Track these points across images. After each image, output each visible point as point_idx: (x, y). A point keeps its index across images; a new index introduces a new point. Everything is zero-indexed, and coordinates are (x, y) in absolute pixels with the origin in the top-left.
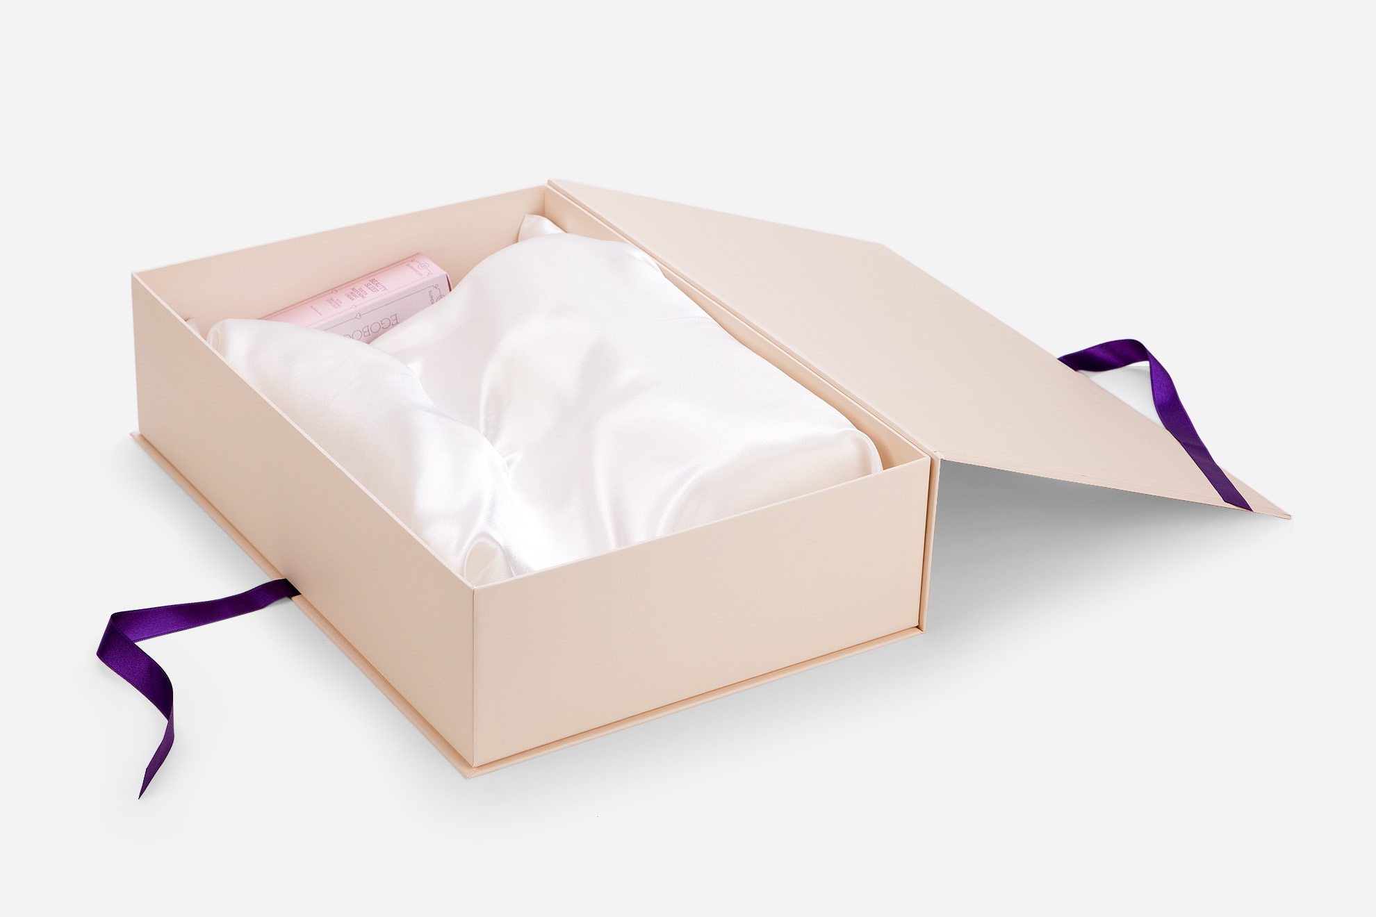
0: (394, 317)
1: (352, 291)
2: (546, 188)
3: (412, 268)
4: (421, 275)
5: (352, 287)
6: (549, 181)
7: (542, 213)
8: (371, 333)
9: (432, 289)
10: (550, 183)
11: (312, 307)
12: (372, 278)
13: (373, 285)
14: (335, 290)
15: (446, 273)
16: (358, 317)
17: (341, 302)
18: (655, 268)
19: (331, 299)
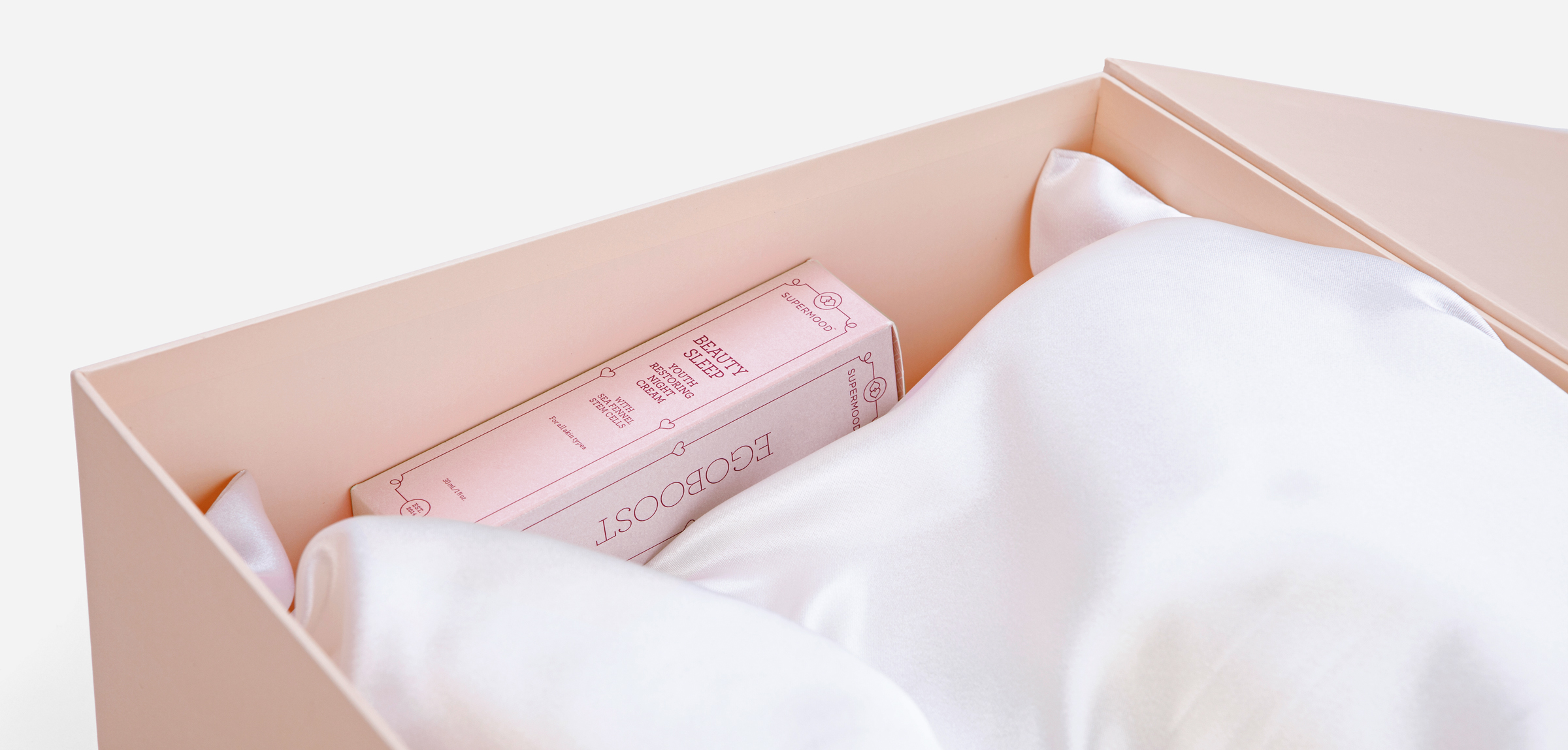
0: (763, 442)
1: (653, 372)
2: (1103, 80)
3: (799, 305)
4: (827, 327)
5: (651, 359)
6: (1107, 63)
7: (1088, 143)
8: (705, 483)
9: (857, 364)
10: (1109, 67)
11: (554, 419)
12: (697, 335)
13: (706, 356)
14: (605, 366)
15: (890, 323)
16: (679, 450)
17: (630, 409)
18: (1479, 327)
19: (603, 397)
